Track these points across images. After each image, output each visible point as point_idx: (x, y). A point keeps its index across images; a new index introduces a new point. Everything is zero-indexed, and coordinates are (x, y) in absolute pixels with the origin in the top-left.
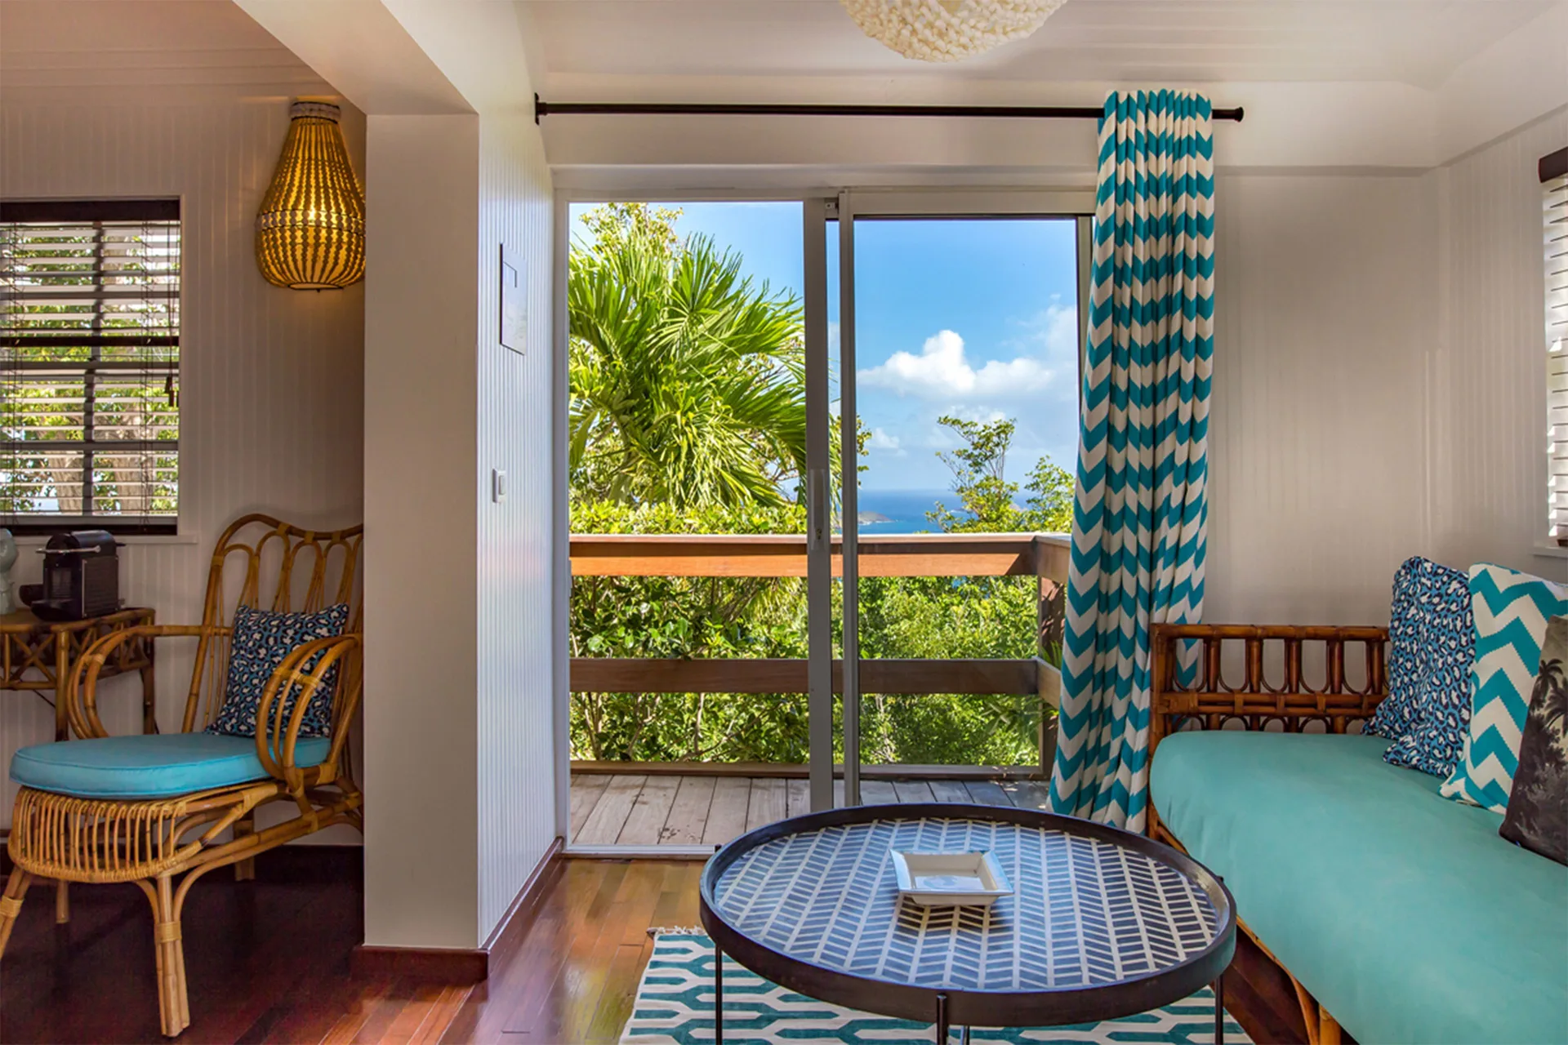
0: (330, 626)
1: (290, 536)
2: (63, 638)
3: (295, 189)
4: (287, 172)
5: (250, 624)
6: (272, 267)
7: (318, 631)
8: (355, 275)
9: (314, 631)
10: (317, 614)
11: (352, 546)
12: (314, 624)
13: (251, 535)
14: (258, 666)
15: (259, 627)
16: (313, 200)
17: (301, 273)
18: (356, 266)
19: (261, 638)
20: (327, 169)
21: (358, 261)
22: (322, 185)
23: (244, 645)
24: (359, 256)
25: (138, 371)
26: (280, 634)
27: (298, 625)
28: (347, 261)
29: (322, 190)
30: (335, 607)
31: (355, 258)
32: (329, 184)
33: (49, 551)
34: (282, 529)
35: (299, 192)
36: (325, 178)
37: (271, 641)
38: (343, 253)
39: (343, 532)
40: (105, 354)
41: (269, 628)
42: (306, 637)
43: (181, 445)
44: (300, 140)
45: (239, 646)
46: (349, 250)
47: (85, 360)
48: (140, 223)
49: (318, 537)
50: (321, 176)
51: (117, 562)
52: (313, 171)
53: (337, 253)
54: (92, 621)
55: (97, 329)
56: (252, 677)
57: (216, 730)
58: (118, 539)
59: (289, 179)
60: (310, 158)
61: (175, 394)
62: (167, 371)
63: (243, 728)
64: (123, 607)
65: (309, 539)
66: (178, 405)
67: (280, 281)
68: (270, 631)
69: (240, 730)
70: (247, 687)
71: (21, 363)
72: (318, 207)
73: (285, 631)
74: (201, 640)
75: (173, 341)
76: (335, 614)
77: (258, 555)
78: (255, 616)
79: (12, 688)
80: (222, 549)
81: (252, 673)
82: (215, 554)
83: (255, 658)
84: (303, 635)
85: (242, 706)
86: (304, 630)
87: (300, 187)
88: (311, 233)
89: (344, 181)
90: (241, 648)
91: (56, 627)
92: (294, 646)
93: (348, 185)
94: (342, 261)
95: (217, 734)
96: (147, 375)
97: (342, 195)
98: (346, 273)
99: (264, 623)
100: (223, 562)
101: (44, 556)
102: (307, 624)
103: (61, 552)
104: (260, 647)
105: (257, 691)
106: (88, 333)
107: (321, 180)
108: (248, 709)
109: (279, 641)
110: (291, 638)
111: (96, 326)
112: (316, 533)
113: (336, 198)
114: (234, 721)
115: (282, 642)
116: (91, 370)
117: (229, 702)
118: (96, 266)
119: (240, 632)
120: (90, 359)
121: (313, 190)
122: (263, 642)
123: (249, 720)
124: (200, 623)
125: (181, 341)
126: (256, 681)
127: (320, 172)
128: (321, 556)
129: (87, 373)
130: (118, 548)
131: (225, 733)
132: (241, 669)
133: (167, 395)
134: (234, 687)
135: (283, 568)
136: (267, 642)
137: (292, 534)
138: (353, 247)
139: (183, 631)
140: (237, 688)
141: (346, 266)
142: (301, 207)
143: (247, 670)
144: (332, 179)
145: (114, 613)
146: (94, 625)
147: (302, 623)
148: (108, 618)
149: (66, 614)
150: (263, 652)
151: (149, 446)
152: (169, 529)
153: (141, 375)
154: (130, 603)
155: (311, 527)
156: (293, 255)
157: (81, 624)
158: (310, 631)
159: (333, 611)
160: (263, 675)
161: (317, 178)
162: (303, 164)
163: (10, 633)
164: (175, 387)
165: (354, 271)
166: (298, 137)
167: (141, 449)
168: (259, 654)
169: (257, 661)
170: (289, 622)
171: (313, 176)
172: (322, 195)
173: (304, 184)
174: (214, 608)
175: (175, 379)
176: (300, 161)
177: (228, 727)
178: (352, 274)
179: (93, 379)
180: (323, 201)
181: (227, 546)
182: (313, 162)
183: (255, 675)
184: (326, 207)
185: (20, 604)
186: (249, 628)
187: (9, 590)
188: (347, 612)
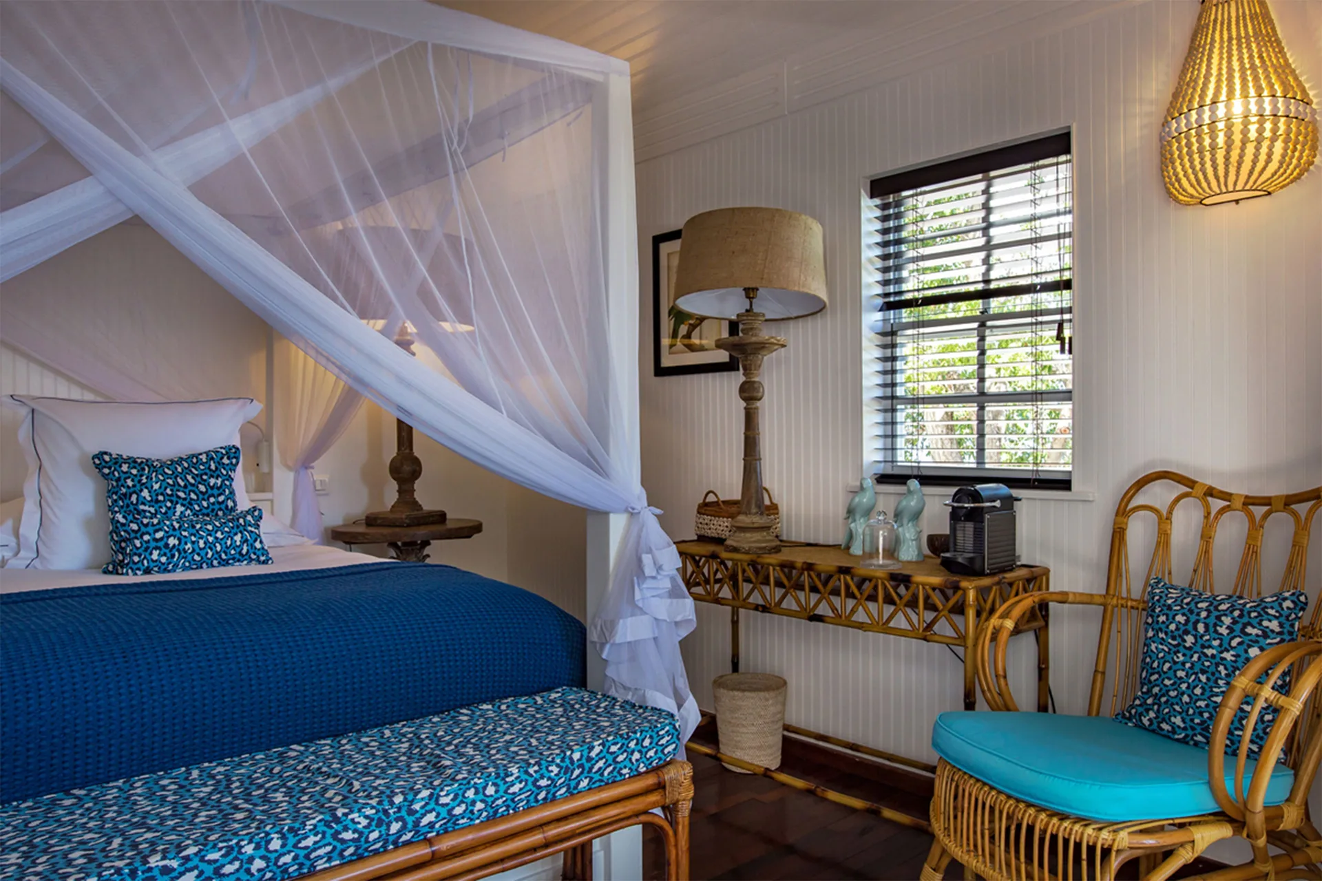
0: (1282, 619)
1: (1210, 499)
2: (971, 595)
3: (1213, 79)
4: (1202, 61)
5: (1169, 602)
6: (1184, 181)
7: (1265, 623)
8: (1291, 174)
9: (1260, 624)
10: (1262, 600)
11: (1303, 517)
12: (1260, 615)
13: (1159, 495)
14: (1184, 655)
15: (1182, 608)
16: (1238, 86)
17: (1222, 180)
18: (1294, 161)
19: (1187, 621)
20: (1254, 45)
21: (1297, 154)
22: (1247, 66)
23: (1163, 626)
24: (1299, 147)
25: (1028, 320)
26: (1212, 620)
27: (1236, 613)
28: (1284, 156)
29: (1249, 72)
30: (1287, 594)
31: (1295, 150)
32: (1257, 62)
33: (955, 505)
34: (1199, 491)
35: (1219, 81)
36: (1251, 57)
37: (1201, 628)
38: (1279, 146)
39: (1288, 497)
40: (996, 304)
41: (1196, 611)
42: (1249, 630)
43: (1075, 395)
44: (1215, 21)
45: (1156, 627)
46: (1286, 141)
47: (978, 313)
48: (1028, 166)
49: (1249, 501)
50: (1246, 56)
51: (1014, 517)
52: (1235, 53)
53: (1271, 148)
54: (996, 579)
55: (987, 281)
56: (1175, 667)
57: (1130, 719)
58: (1015, 493)
59: (1203, 71)
60: (1230, 39)
61: (1067, 341)
62: (1058, 317)
63: (1165, 726)
64: (1019, 563)
65: (1238, 503)
66: (1070, 352)
67: (1192, 196)
68: (1198, 614)
69: (1162, 729)
70: (1169, 679)
71: (923, 321)
72: (1245, 96)
73: (1218, 618)
74: (1105, 611)
75: (1067, 285)
76: (1288, 604)
77: (1169, 518)
78: (1174, 594)
79: (925, 639)
80: (1123, 511)
81: (1175, 663)
82: (1116, 515)
83: (1179, 645)
84: (1245, 625)
85: (1163, 699)
86: (1245, 620)
87: (1220, 75)
88: (1238, 128)
89: (1276, 56)
90: (1161, 629)
91: (964, 584)
92: (1232, 638)
93: (1281, 60)
94: (1276, 157)
95: (1130, 724)
96: (1036, 324)
97: (1275, 71)
98: (1282, 170)
99: (1187, 604)
100: (1127, 524)
101: (950, 509)
102: (1249, 613)
103: (966, 505)
104: (1186, 632)
105: (1184, 686)
106: (980, 287)
107: (1246, 61)
108: (1172, 704)
109: (1212, 629)
110: (1228, 628)
111: (986, 278)
112: (1247, 497)
113: (1268, 77)
114: (1152, 714)
115: (1216, 631)
116: (983, 321)
117: (1144, 690)
118: (985, 219)
119: (1157, 610)
120: (982, 313)
121: (1237, 75)
122: (1190, 627)
123: (1173, 719)
124: (1104, 592)
125: (1074, 284)
126: (1181, 674)
127: (1245, 51)
128: (1255, 527)
129: (979, 326)
130: (1015, 503)
131: (1139, 725)
132: (1161, 655)
133: (1059, 342)
134: (1152, 674)
135: (1202, 537)
136: (1195, 629)
137: (1212, 495)
138: (1292, 136)
139: (1087, 600)
140: (1156, 676)
141: (1281, 163)
142: (1223, 97)
143: (1168, 657)
144: (1261, 57)
145: (1011, 570)
146: (998, 583)
147: (1241, 610)
148: (1008, 575)
149: (972, 570)
150: (1190, 639)
151: (1039, 396)
152: (1063, 484)
153: (1032, 324)
154: (1024, 561)
155: (1238, 489)
156: (1213, 160)
157: (986, 581)
158: (1254, 622)
159: (1285, 599)
160: (1191, 668)
161: (1241, 59)
162: (1221, 48)
163: (924, 585)
164: (1067, 333)
165: (1291, 167)
166: (1213, 17)
167: (1032, 401)
168: (1185, 641)
169: (1181, 648)
170: (1222, 607)
171: (1235, 58)
172: (1250, 78)
173: (1224, 71)
174: (1119, 575)
175: (1066, 325)
176: (1217, 45)
177: (1145, 721)
178: (1289, 172)
179: (984, 331)
180: (1251, 84)
181: (1130, 507)
182: (1234, 42)
183: (1179, 666)
184: (1256, 91)
185: (927, 551)
186: (1169, 608)
187: (918, 539)
188: (1306, 604)
